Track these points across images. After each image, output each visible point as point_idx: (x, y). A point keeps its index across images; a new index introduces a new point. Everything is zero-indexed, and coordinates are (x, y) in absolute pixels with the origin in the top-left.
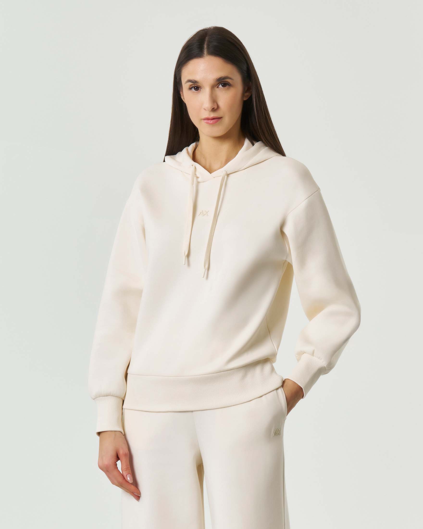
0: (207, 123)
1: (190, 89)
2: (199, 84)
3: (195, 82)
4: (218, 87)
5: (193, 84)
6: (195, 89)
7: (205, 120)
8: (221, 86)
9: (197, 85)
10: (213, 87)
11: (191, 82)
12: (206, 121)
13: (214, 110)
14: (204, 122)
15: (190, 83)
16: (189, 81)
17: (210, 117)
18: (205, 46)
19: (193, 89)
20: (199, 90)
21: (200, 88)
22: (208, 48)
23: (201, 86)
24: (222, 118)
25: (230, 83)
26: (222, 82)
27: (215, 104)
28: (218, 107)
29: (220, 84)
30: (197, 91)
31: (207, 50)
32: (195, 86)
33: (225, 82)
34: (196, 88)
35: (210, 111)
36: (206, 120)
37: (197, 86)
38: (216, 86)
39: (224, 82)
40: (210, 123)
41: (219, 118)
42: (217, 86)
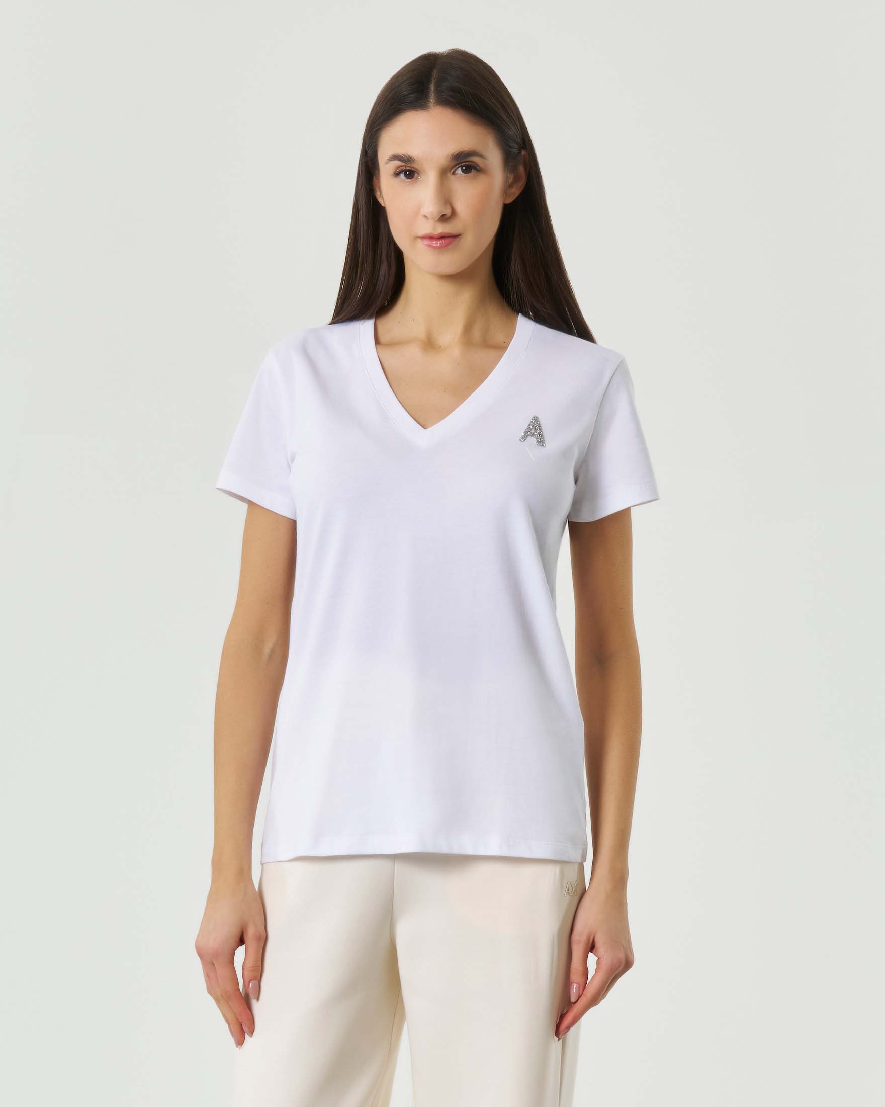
0: (429, 246)
1: (397, 174)
2: (415, 165)
3: (407, 160)
4: (453, 173)
5: (403, 164)
6: (406, 175)
7: (424, 239)
8: (459, 171)
9: (412, 167)
10: (445, 172)
11: (399, 160)
12: (426, 242)
13: (443, 219)
14: (422, 245)
15: (398, 163)
16: (396, 157)
17: (436, 234)
18: (432, 87)
19: (402, 175)
20: (414, 179)
21: (416, 175)
22: (438, 91)
23: (419, 169)
24: (460, 237)
25: (478, 166)
26: (462, 162)
27: (448, 207)
28: (454, 213)
29: (458, 167)
30: (409, 180)
31: (435, 94)
32: (408, 168)
33: (470, 163)
34: (408, 173)
35: (437, 221)
36: (427, 240)
37: (410, 168)
38: (450, 171)
39: (467, 163)
40: (435, 245)
41: (455, 237)
42: (452, 171)
